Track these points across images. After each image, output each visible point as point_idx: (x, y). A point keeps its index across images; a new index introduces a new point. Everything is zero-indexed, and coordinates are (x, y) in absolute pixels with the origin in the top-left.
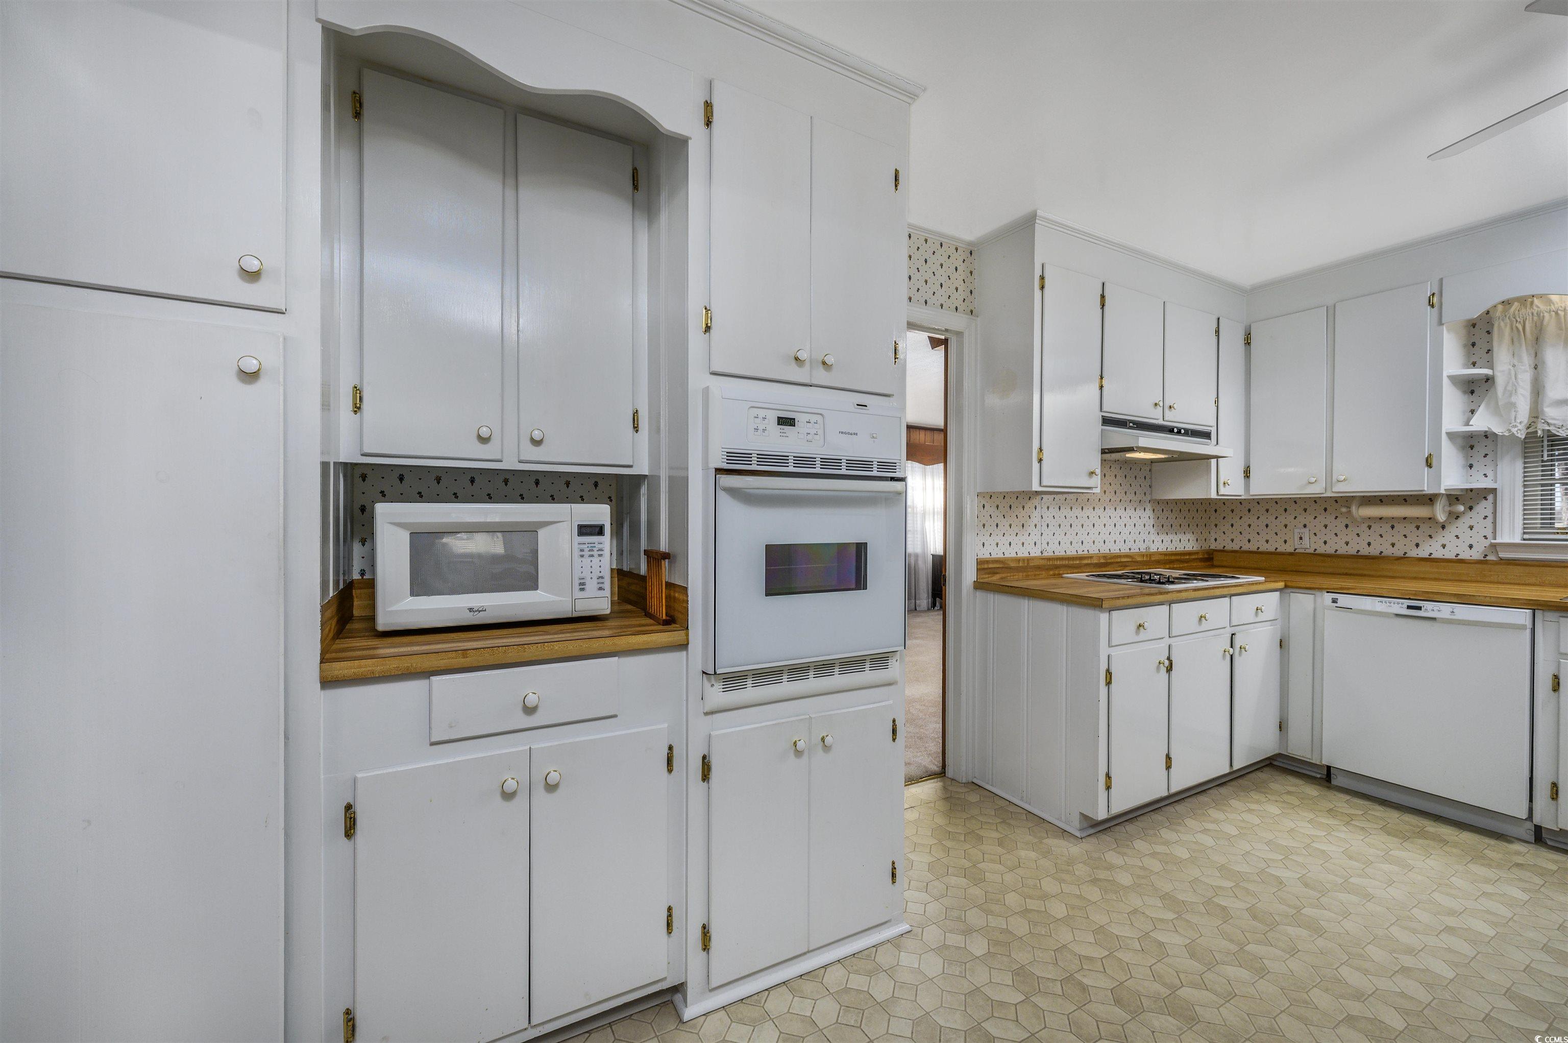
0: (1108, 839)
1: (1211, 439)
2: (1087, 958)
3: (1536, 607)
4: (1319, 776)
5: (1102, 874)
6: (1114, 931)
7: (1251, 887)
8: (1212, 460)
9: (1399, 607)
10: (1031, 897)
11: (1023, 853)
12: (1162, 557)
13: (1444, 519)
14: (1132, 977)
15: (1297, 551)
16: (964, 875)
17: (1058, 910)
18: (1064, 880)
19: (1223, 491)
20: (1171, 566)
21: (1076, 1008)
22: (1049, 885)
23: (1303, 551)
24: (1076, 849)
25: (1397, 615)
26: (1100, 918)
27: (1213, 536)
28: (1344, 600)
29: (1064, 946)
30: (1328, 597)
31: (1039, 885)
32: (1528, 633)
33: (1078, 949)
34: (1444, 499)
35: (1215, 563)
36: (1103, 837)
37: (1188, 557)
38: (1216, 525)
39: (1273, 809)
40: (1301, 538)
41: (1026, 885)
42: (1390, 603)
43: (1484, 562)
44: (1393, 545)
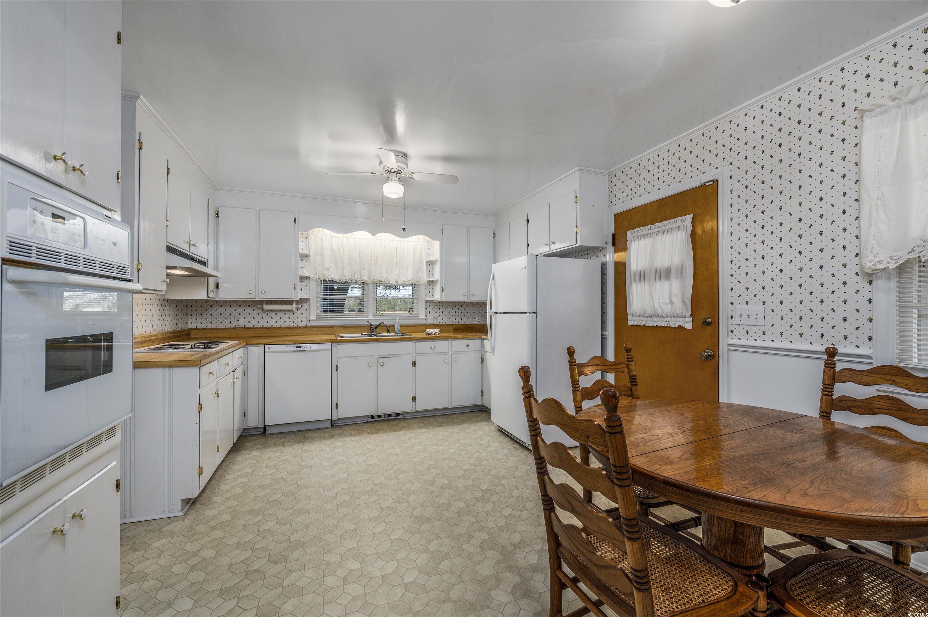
0: (199, 506)
1: (206, 266)
2: (245, 560)
3: (331, 342)
4: (260, 433)
5: (214, 523)
6: (245, 540)
7: (276, 487)
8: (206, 277)
9: (293, 348)
10: (188, 560)
11: (157, 544)
13: (295, 310)
14: (270, 550)
15: (236, 327)
16: (128, 583)
17: (209, 553)
18: (197, 539)
19: (210, 295)
21: (263, 580)
22: (191, 547)
23: (239, 327)
24: (187, 522)
26: (233, 541)
27: (190, 321)
29: (230, 564)
30: (266, 347)
31: (186, 551)
33: (237, 560)
34: (296, 302)
35: (192, 336)
36: (195, 507)
37: (180, 334)
38: (192, 314)
39: (256, 453)
40: (238, 320)
41: (178, 557)
42: (290, 346)
43: (306, 327)
44: (276, 322)
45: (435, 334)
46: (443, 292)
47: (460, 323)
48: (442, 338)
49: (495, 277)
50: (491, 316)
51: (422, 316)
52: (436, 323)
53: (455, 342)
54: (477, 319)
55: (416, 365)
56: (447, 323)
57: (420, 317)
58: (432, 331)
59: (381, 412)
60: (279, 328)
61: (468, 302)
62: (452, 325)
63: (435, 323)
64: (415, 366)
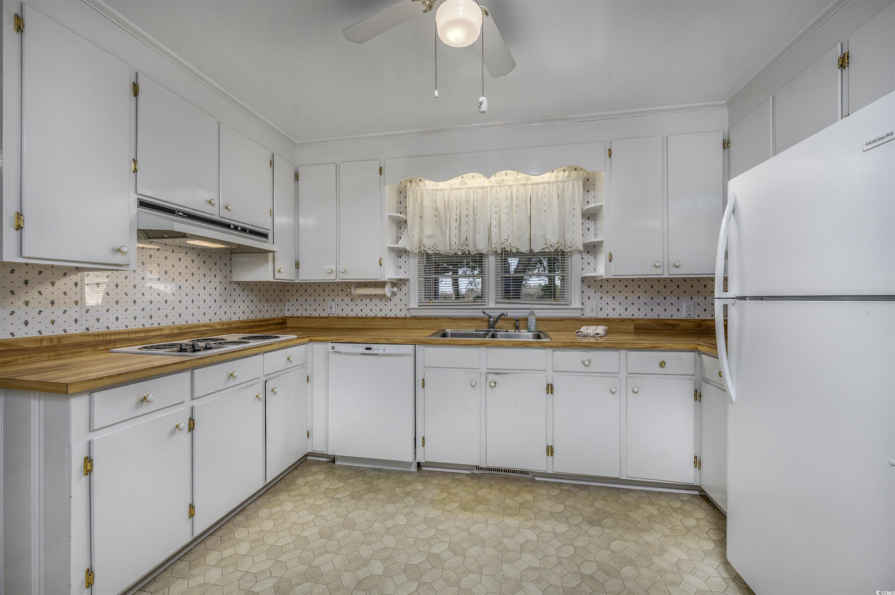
1: (268, 239)
3: (415, 343)
8: (269, 253)
9: (361, 349)
12: (243, 324)
13: (390, 295)
15: (330, 316)
19: (278, 276)
20: (251, 330)
23: (332, 315)
25: (362, 354)
27: (287, 307)
28: (339, 347)
30: (330, 345)
32: (412, 358)
34: (390, 283)
35: (288, 325)
37: (265, 323)
38: (288, 300)
40: (331, 308)
42: (358, 347)
43: (405, 318)
44: (371, 310)
45: (593, 337)
46: (610, 261)
47: (649, 316)
48: (606, 345)
49: (735, 211)
50: (725, 307)
51: (576, 304)
52: (602, 315)
53: (632, 354)
54: (684, 310)
55: (554, 391)
56: (621, 317)
57: (573, 306)
58: (591, 330)
59: (490, 465)
60: (374, 318)
61: (665, 279)
62: (633, 320)
63: (599, 316)
64: (552, 393)
